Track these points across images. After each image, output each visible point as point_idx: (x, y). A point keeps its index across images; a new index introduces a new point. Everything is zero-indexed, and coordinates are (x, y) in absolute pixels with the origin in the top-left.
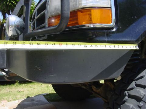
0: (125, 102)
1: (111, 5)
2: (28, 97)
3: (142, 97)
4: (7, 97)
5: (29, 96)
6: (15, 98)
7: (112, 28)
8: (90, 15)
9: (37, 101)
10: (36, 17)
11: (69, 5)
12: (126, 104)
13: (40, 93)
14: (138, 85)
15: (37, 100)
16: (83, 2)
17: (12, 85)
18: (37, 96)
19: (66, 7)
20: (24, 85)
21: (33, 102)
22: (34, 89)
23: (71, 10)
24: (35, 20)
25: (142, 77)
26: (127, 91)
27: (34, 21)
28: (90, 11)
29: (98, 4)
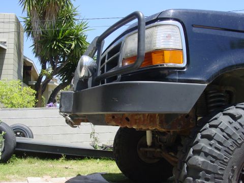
0: (197, 142)
1: (182, 47)
2: (79, 175)
3: (213, 135)
4: (50, 172)
5: (80, 173)
6: (62, 175)
7: (184, 68)
8: (163, 55)
9: (92, 180)
10: (106, 61)
11: (144, 46)
12: (199, 144)
13: (97, 172)
14: (211, 126)
15: (91, 178)
16: (157, 44)
17: (55, 160)
18: (91, 174)
19: (142, 48)
20: (72, 162)
21: (87, 180)
22: (87, 167)
23: (146, 52)
24: (105, 64)
25: (216, 119)
26: (200, 132)
27: (103, 65)
28: (164, 53)
29: (171, 46)
